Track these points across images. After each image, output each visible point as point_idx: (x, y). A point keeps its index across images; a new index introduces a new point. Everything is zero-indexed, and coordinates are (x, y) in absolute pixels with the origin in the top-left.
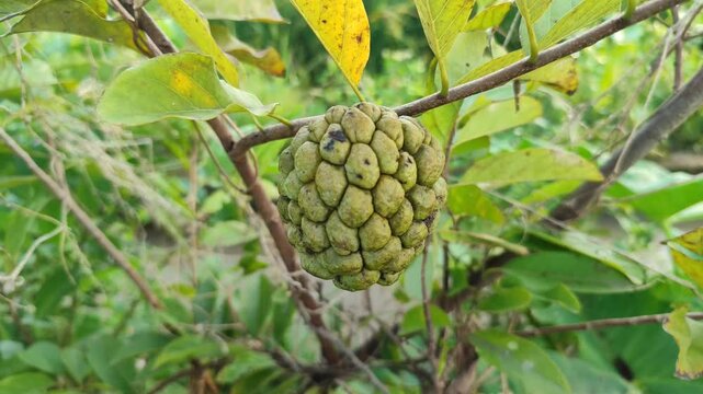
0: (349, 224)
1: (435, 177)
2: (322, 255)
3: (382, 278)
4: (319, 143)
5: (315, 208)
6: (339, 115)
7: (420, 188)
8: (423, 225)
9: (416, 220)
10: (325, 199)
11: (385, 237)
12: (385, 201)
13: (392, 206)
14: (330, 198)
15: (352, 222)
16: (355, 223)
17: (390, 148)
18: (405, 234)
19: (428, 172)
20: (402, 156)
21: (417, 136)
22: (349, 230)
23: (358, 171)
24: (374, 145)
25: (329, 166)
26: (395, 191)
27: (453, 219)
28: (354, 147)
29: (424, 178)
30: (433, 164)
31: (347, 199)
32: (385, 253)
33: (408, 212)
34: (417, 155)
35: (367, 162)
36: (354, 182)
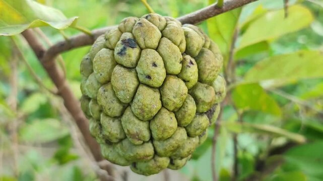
0: (141, 118)
1: (214, 76)
2: (119, 146)
3: (172, 163)
4: (113, 49)
5: (112, 106)
6: (130, 25)
7: (201, 85)
8: (205, 117)
9: (199, 113)
10: (119, 97)
11: (171, 128)
12: (171, 98)
13: (178, 102)
14: (125, 96)
15: (143, 117)
16: (146, 116)
17: (174, 52)
18: (190, 125)
19: (207, 72)
20: (184, 59)
21: (197, 41)
22: (141, 123)
23: (147, 72)
24: (160, 50)
25: (122, 69)
26: (179, 88)
27: (238, 113)
28: (144, 52)
29: (204, 77)
30: (211, 65)
31: (139, 97)
32: (173, 142)
33: (191, 107)
34: (198, 57)
35: (155, 65)
36: (144, 82)
